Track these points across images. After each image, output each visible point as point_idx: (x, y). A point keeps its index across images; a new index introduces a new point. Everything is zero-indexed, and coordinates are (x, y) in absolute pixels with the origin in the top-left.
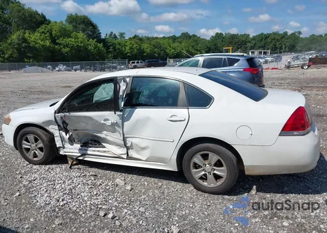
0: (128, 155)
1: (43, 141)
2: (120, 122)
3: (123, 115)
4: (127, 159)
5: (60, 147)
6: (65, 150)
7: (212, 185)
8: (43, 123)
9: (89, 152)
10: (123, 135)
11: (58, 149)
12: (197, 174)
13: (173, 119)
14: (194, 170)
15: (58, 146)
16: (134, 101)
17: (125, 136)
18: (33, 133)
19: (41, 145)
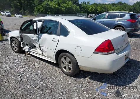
0: (42, 54)
1: (17, 44)
2: (37, 39)
3: (39, 36)
4: (42, 55)
5: (23, 47)
6: (24, 49)
7: (68, 72)
8: (17, 37)
9: (31, 51)
10: (39, 45)
11: (22, 48)
12: (63, 66)
13: (54, 40)
14: (62, 64)
15: (22, 47)
16: (43, 31)
17: (40, 45)
18: (14, 41)
19: (17, 46)
